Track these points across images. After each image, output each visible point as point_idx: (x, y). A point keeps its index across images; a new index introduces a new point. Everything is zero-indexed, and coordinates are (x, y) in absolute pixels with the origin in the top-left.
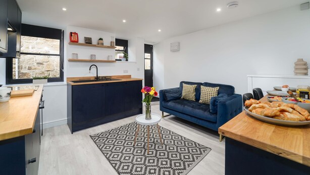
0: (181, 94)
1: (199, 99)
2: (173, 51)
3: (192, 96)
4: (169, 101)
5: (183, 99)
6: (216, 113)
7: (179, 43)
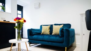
0: (41, 32)
1: (52, 33)
2: (36, 8)
3: (48, 32)
4: (34, 35)
5: (43, 34)
6: (63, 37)
7: (40, 3)
